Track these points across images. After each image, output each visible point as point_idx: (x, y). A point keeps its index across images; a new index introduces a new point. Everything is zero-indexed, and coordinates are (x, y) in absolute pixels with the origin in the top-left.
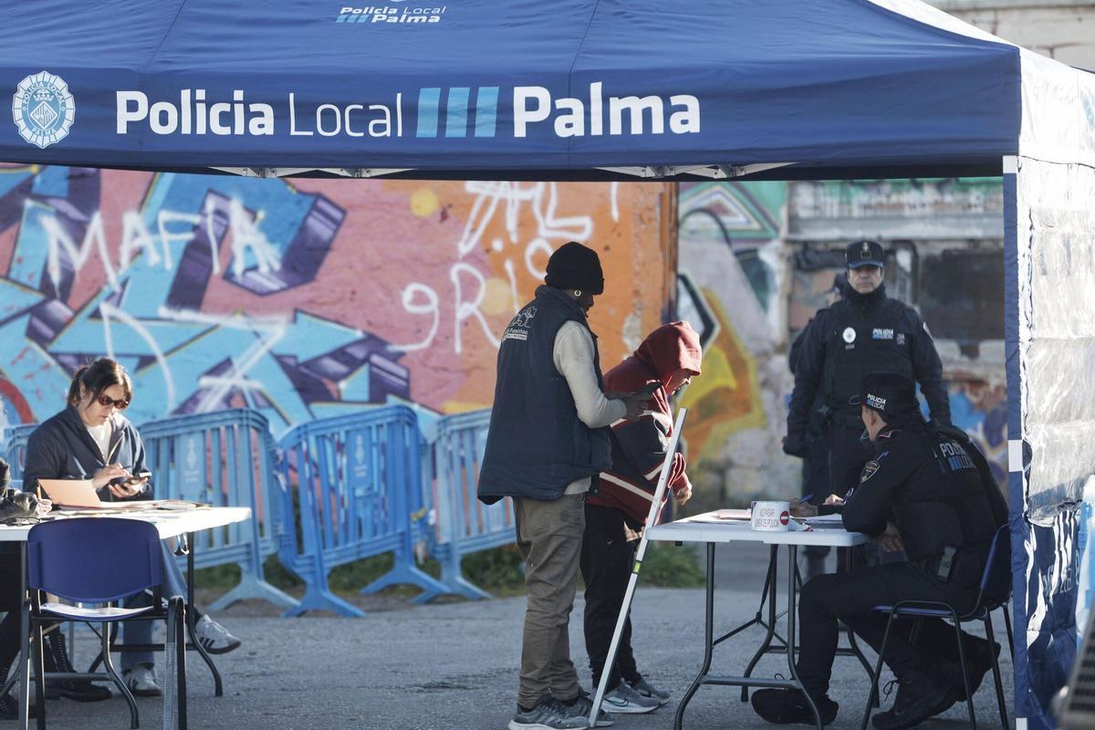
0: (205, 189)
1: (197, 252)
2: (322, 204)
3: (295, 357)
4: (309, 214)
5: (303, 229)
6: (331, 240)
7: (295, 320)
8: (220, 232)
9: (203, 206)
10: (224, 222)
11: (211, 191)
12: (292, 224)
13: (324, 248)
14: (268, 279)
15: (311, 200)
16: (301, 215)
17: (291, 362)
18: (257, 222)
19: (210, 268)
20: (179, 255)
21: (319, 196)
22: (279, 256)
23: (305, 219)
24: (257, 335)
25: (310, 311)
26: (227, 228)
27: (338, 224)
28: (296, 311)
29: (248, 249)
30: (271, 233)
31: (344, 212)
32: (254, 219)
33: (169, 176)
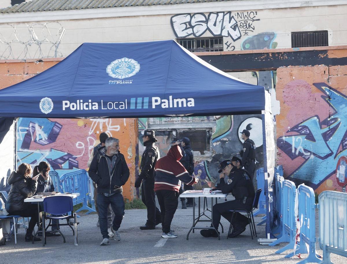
0: (29, 122)
1: (28, 136)
2: (57, 124)
3: (51, 159)
4: (54, 127)
5: (52, 130)
6: (59, 132)
7: (51, 151)
8: (33, 131)
9: (29, 125)
10: (34, 129)
11: (31, 122)
12: (50, 129)
13: (58, 134)
14: (45, 141)
15: (54, 123)
16: (52, 127)
17: (50, 160)
18: (42, 129)
19: (31, 139)
20: (24, 137)
21: (56, 122)
22: (47, 136)
23: (53, 128)
24: (42, 154)
25: (55, 149)
26: (35, 130)
27: (61, 128)
28: (51, 149)
29: (40, 135)
30: (45, 131)
31: (62, 126)
32: (41, 128)
33: (21, 118)
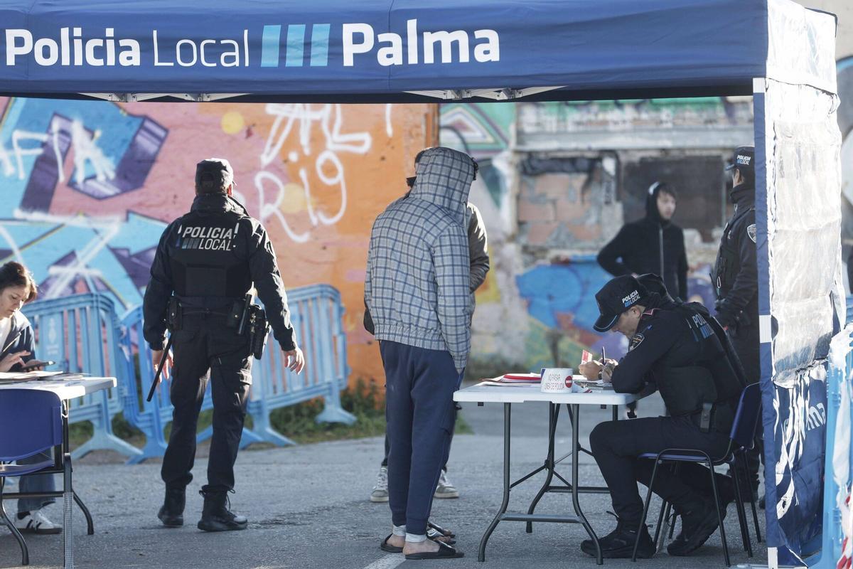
0: (50, 114)
1: (45, 164)
2: (148, 125)
3: (128, 250)
4: (137, 133)
5: (133, 145)
6: (156, 153)
7: (127, 219)
8: (64, 149)
9: (50, 126)
10: (68, 140)
11: (56, 114)
12: (124, 141)
13: (152, 160)
14: (105, 186)
15: (139, 121)
16: (131, 133)
17: (125, 254)
18: (95, 140)
19: (57, 177)
20: (30, 167)
21: (146, 118)
22: (114, 167)
23: (134, 137)
24: (96, 232)
25: (140, 212)
26: (70, 145)
27: (161, 141)
28: (128, 212)
29: (88, 161)
30: (105, 147)
31: (166, 130)
32: (92, 137)
33: (21, 101)
